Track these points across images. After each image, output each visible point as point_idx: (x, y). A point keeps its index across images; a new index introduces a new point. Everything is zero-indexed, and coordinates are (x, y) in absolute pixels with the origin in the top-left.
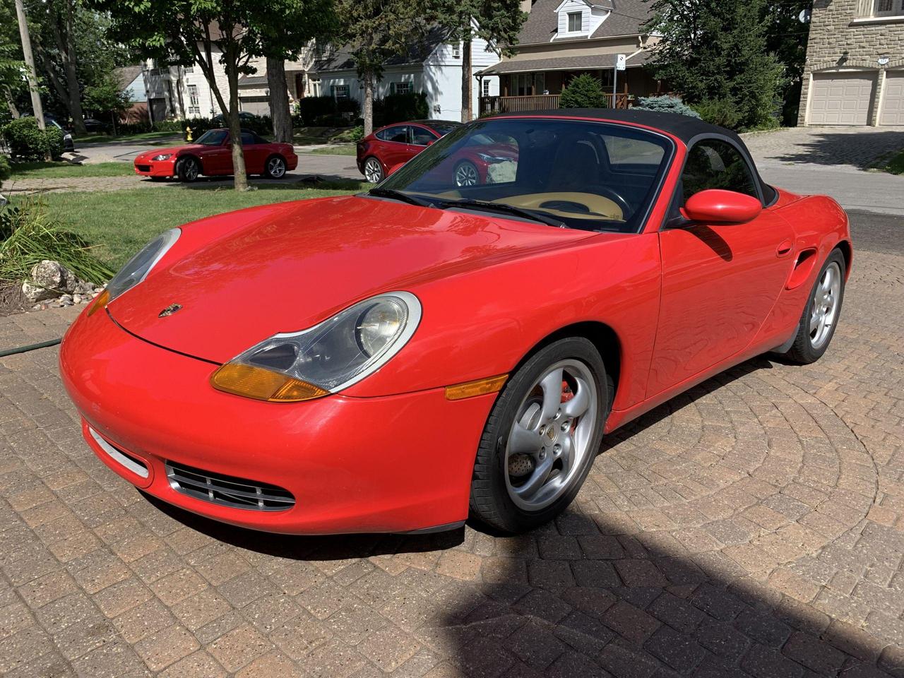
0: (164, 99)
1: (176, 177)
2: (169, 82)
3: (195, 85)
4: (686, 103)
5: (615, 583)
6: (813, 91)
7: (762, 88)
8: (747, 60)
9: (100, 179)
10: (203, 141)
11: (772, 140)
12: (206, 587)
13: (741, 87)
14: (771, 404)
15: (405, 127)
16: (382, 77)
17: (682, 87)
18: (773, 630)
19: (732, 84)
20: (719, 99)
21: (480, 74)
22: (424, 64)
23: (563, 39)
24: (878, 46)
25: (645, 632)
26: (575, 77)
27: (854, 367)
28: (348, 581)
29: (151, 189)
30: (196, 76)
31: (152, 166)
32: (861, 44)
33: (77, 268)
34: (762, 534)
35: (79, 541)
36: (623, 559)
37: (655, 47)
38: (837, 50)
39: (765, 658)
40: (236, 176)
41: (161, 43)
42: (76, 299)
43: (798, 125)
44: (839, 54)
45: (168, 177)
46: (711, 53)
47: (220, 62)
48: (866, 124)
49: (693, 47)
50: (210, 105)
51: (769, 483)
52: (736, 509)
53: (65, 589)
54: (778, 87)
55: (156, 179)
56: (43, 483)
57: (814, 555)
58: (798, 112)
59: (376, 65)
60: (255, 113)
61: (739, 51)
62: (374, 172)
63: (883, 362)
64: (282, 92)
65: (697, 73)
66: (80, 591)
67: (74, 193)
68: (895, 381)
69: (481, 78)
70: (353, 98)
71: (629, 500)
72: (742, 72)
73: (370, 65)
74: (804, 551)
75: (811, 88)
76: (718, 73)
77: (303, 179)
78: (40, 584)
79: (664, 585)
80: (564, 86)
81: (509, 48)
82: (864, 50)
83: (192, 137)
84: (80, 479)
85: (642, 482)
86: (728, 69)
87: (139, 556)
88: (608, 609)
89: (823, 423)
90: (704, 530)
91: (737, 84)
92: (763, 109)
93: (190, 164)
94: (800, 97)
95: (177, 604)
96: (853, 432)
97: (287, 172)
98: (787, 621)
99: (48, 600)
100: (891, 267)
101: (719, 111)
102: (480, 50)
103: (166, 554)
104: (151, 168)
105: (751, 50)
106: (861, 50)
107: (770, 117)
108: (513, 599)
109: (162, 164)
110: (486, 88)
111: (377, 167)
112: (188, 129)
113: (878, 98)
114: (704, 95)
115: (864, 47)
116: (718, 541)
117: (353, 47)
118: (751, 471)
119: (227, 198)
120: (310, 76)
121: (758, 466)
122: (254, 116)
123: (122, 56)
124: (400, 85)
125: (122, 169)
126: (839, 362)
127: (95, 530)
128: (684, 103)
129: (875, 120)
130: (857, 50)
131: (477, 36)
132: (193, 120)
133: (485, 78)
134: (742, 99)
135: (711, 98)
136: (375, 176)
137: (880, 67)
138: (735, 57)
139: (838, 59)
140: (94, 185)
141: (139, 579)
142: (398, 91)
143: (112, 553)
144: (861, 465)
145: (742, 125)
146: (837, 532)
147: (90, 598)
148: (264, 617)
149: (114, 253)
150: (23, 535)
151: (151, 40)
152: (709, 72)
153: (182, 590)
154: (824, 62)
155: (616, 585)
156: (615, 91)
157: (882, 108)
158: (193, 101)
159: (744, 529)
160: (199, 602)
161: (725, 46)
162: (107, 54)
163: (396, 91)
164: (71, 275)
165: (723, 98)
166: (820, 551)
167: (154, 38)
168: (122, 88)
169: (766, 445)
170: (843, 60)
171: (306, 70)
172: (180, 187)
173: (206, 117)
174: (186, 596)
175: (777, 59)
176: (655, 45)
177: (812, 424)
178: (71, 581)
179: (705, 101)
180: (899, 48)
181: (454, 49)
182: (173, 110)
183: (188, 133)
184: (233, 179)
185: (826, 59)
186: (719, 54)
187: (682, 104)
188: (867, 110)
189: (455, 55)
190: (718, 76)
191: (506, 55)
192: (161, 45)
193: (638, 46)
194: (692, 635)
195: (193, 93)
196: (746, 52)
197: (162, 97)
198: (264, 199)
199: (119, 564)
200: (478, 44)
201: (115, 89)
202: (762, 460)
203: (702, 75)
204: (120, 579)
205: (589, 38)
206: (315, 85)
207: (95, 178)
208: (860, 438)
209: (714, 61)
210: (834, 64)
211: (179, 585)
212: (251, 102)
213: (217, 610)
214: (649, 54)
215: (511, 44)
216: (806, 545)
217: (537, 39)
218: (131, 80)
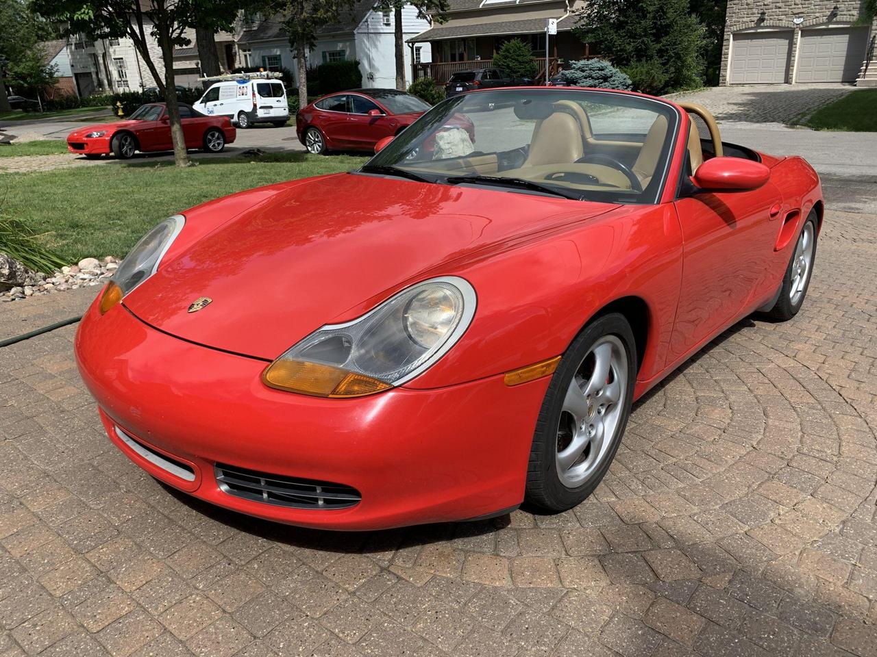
0: (90, 73)
1: (112, 154)
2: (95, 56)
3: (122, 59)
4: (615, 65)
5: (650, 579)
6: (733, 52)
7: (686, 49)
8: (672, 22)
9: (32, 159)
10: (137, 117)
11: (698, 100)
12: (220, 615)
13: (667, 49)
14: (756, 370)
15: (344, 96)
16: (315, 46)
17: (611, 50)
18: (818, 619)
19: (658, 46)
20: (647, 61)
21: (413, 41)
22: (355, 32)
23: (492, 4)
24: (793, 6)
25: (692, 632)
26: (506, 42)
27: (825, 327)
28: (373, 596)
29: (88, 168)
30: (122, 49)
31: (87, 144)
32: (778, 4)
33: (24, 257)
34: (782, 513)
35: (71, 571)
36: (651, 550)
37: (582, 11)
38: (755, 11)
39: (816, 650)
40: (176, 151)
41: (89, 16)
42: (28, 291)
43: (720, 85)
44: (757, 15)
45: (104, 155)
46: (638, 16)
47: (152, 34)
48: (783, 82)
49: (620, 10)
50: (139, 78)
51: (775, 455)
52: (749, 487)
53: (64, 629)
54: (700, 48)
55: (91, 157)
56: (21, 504)
57: (837, 530)
58: (719, 72)
59: (308, 34)
60: (186, 86)
61: (665, 13)
62: (315, 142)
63: (850, 320)
64: (214, 65)
65: (624, 37)
66: (81, 629)
67: (7, 174)
68: (867, 340)
69: (413, 45)
70: (285, 68)
71: (643, 483)
72: (667, 34)
73: (303, 34)
74: (826, 528)
75: (732, 48)
76: (645, 36)
77: (242, 152)
78: (35, 625)
79: (699, 576)
80: (495, 51)
81: (440, 14)
82: (780, 10)
83: (123, 112)
84: (62, 497)
85: (651, 463)
86: (654, 31)
87: (141, 584)
88: (649, 608)
89: (810, 387)
90: (724, 511)
91: (663, 46)
92: (688, 70)
93: (126, 141)
94: (721, 58)
95: (192, 637)
96: (841, 395)
97: (226, 145)
98: (828, 607)
99: (47, 643)
100: (833, 223)
101: (647, 72)
102: (412, 17)
103: (170, 579)
104: (85, 145)
105: (675, 12)
106: (777, 10)
107: (694, 77)
108: (549, 605)
109: (96, 141)
110: (418, 54)
111: (318, 137)
112: (118, 104)
113: (794, 57)
114: (633, 57)
115: (780, 8)
116: (740, 523)
117: (284, 16)
118: (755, 444)
119: (170, 175)
120: (241, 47)
121: (760, 437)
122: (185, 89)
123: (42, 29)
124: (332, 54)
125: (55, 147)
126: (809, 322)
127: (88, 556)
128: (613, 65)
129: (791, 78)
130: (774, 10)
131: (409, 3)
132: (122, 94)
133: (417, 45)
134: (668, 61)
135: (639, 60)
136: (316, 146)
137: (795, 26)
138: (660, 20)
139: (756, 19)
140: (26, 165)
141: (145, 610)
142: (331, 59)
143: (110, 581)
144: (858, 431)
145: (668, 86)
146: (853, 504)
147: (94, 636)
148: (289, 646)
149: (61, 238)
150: (8, 567)
151: (79, 13)
152: (636, 34)
153: (195, 621)
154: (744, 22)
155: (651, 580)
156: (547, 56)
157: (798, 67)
158: (121, 74)
159: (763, 508)
160: (216, 633)
161: (651, 9)
162: (27, 28)
163: (328, 60)
164: (19, 266)
165: (650, 60)
166: (841, 526)
167: (83, 11)
168: (46, 63)
169: (762, 414)
170: (762, 20)
171: (236, 41)
172: (118, 165)
173: (136, 90)
174: (201, 628)
175: (698, 20)
176: (583, 9)
177: (800, 388)
178: (70, 620)
179: (633, 63)
180: (813, 7)
181: (384, 16)
182: (101, 84)
183: (118, 108)
184: (173, 154)
185: (745, 20)
186: (645, 17)
187: (612, 67)
188: (784, 68)
189: (385, 22)
190: (645, 39)
191: (438, 21)
192: (90, 18)
193: (566, 11)
194: (739, 631)
195: (121, 67)
196: (671, 14)
197: (88, 71)
198: (208, 175)
199: (120, 595)
200: (409, 12)
201: (38, 64)
202: (762, 431)
203: (629, 37)
204: (124, 612)
205: (517, 3)
206: (246, 56)
207: (26, 158)
208: (849, 401)
209: (640, 23)
210: (753, 25)
211: (191, 614)
212: (182, 74)
213: (236, 642)
214: (578, 18)
215: (443, 10)
216: (827, 521)
217: (467, 5)
218: (54, 55)
